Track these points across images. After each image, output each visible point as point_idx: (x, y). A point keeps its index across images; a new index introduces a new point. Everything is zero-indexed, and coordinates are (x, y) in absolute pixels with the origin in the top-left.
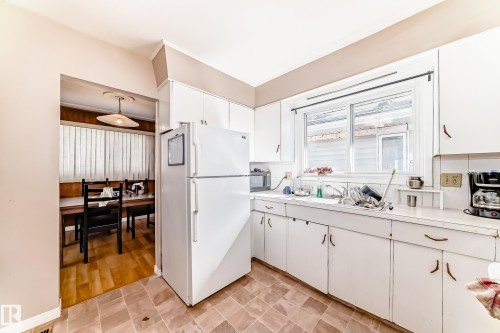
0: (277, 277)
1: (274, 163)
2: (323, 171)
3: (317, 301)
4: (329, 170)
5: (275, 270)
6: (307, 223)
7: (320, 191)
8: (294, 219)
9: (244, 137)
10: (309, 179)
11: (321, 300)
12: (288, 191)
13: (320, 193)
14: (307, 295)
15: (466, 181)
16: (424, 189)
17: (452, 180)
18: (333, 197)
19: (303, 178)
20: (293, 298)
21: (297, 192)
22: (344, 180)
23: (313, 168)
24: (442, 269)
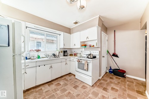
0: (32, 90)
2: (38, 51)
3: (50, 84)
4: (40, 50)
6: (45, 65)
8: (39, 66)
13: (39, 57)
14: (47, 85)
16: (60, 54)
17: (62, 52)
19: (31, 53)
20: (45, 88)
21: (32, 58)
22: (45, 53)
23: (33, 50)
24: (66, 64)
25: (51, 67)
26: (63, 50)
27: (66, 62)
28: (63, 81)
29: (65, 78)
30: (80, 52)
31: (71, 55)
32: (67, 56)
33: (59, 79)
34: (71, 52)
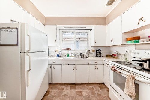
0: (58, 86)
1: (51, 46)
2: (68, 49)
3: (73, 87)
4: (70, 49)
5: (56, 84)
6: (69, 65)
7: (68, 55)
8: (64, 65)
9: (46, 36)
10: (64, 52)
11: (73, 86)
12: (58, 56)
13: (68, 56)
14: (69, 87)
15: (95, 51)
16: (90, 53)
17: (93, 51)
18: (72, 56)
19: (62, 52)
20: (66, 89)
21: (62, 56)
22: (74, 52)
23: (65, 48)
24: (96, 68)
25: (75, 68)
26: (95, 49)
27: (97, 66)
28: (88, 90)
29: (93, 88)
30: (125, 53)
31: (108, 56)
32: (100, 57)
33: (85, 86)
34: (110, 52)
